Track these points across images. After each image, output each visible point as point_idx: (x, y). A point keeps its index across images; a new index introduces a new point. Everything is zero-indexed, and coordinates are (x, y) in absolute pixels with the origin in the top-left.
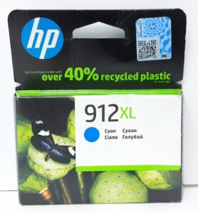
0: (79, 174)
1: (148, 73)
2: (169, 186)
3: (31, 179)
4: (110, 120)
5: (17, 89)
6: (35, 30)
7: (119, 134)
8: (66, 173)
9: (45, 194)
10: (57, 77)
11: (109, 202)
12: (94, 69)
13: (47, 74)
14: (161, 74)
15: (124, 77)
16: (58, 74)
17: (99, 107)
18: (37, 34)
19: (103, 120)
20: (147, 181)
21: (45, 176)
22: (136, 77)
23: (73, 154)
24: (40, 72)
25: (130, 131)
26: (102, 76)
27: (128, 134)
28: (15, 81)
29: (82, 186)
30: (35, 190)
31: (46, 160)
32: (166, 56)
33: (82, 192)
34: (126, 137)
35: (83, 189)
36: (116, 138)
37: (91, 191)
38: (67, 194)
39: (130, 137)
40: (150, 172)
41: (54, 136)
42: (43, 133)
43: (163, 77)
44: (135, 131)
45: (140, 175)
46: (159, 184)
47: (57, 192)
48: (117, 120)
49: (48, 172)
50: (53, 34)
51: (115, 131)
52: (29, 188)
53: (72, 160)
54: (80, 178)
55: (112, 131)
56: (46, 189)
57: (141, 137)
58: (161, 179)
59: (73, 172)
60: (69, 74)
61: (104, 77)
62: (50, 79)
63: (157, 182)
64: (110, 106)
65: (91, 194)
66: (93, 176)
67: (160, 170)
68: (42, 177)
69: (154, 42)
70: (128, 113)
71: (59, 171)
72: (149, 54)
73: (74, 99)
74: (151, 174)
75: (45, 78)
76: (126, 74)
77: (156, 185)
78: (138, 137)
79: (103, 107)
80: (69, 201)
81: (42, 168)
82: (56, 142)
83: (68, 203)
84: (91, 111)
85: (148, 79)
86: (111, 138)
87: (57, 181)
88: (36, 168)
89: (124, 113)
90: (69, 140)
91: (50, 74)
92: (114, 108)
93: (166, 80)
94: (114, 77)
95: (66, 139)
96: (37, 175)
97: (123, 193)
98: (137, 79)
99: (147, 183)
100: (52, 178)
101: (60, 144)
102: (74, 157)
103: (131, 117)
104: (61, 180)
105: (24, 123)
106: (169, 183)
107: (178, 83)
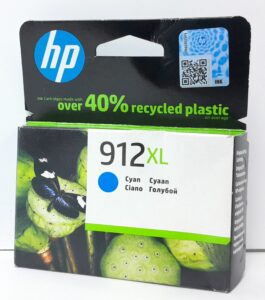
0: (89, 233)
1: (195, 105)
2: (212, 265)
3: (29, 233)
4: (132, 164)
5: (28, 119)
6: (50, 45)
7: (145, 184)
8: (72, 231)
9: (45, 255)
10: (76, 107)
11: (125, 278)
12: (123, 97)
13: (64, 102)
14: (215, 108)
15: (162, 110)
16: (77, 102)
17: (119, 146)
18: (53, 51)
19: (124, 164)
20: (180, 255)
21: (46, 231)
22: (179, 109)
23: (83, 206)
24: (55, 99)
25: (159, 182)
26: (133, 107)
27: (157, 186)
28: (26, 109)
29: (91, 251)
30: (32, 248)
31: (49, 209)
32: (221, 82)
33: (91, 259)
34: (154, 190)
35: (93, 256)
36: (141, 189)
37: (103, 259)
38: (72, 259)
39: (159, 190)
40: (185, 242)
41: (60, 179)
42: (47, 175)
43: (217, 111)
44: (167, 182)
45: (171, 246)
46: (197, 261)
47: (60, 255)
48: (142, 165)
49: (50, 227)
50: (72, 51)
51: (139, 180)
52: (26, 245)
53: (81, 214)
54: (90, 240)
55: (135, 180)
56: (47, 248)
57: (176, 192)
58: (201, 255)
59: (81, 231)
60: (90, 102)
61: (136, 109)
62: (68, 109)
63: (194, 259)
64: (133, 144)
65: (102, 263)
66: (107, 238)
67: (200, 241)
68: (43, 233)
69: (204, 62)
70: (157, 156)
71: (64, 227)
72: (196, 78)
73: (87, 133)
74: (186, 246)
75: (61, 106)
76: (165, 105)
77: (194, 262)
78: (171, 191)
79: (123, 145)
80: (74, 269)
81: (44, 220)
82: (62, 188)
83: (72, 272)
84: (108, 151)
85: (195, 113)
86: (133, 189)
87: (60, 240)
88: (36, 219)
89: (152, 155)
90: (79, 187)
91: (68, 102)
92: (138, 149)
93: (222, 115)
94: (148, 109)
95: (75, 184)
96: (37, 228)
97: (146, 268)
98: (181, 112)
99: (180, 258)
100: (55, 235)
101: (67, 191)
102: (84, 210)
103: (161, 163)
104: (66, 239)
105: (25, 160)
106: (212, 262)
107: (241, 120)
